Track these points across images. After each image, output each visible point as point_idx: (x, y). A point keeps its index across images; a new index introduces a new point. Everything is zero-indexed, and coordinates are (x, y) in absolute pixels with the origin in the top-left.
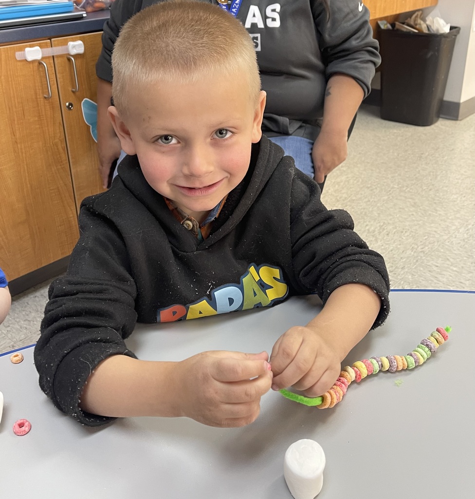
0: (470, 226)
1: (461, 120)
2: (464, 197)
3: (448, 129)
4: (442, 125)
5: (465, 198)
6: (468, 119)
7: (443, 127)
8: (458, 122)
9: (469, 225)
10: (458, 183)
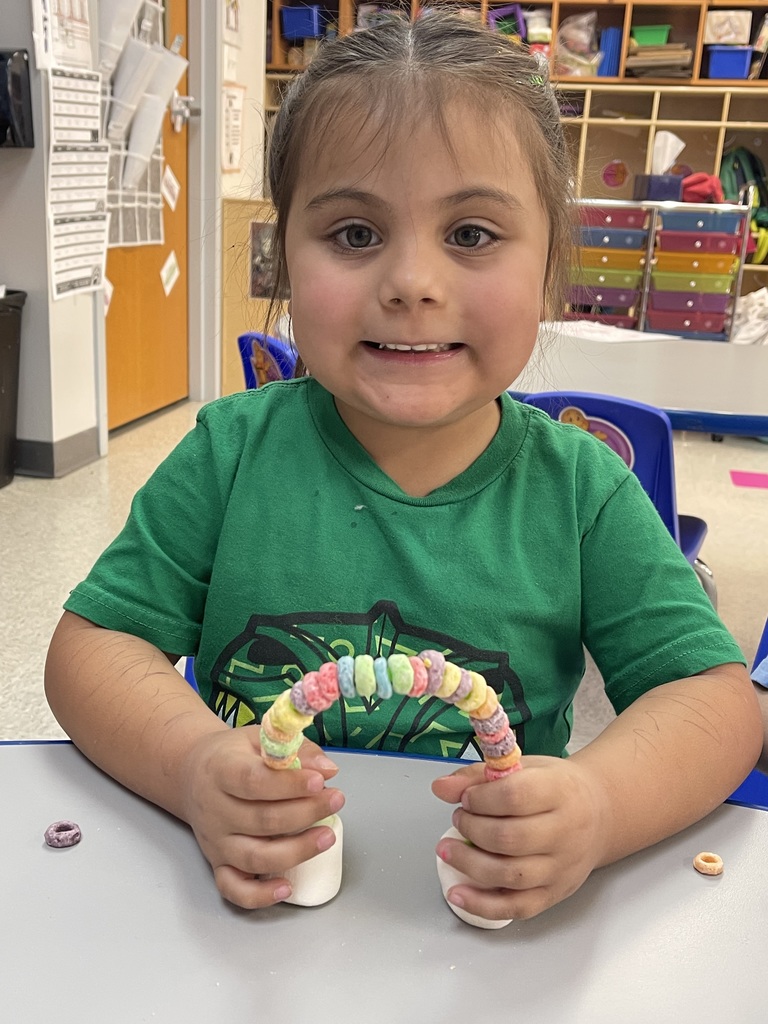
0: (14, 680)
1: (60, 478)
2: (23, 622)
3: (28, 495)
4: (19, 489)
5: (23, 625)
6: (75, 474)
7: (20, 493)
8: (53, 481)
9: (14, 676)
10: (17, 596)
